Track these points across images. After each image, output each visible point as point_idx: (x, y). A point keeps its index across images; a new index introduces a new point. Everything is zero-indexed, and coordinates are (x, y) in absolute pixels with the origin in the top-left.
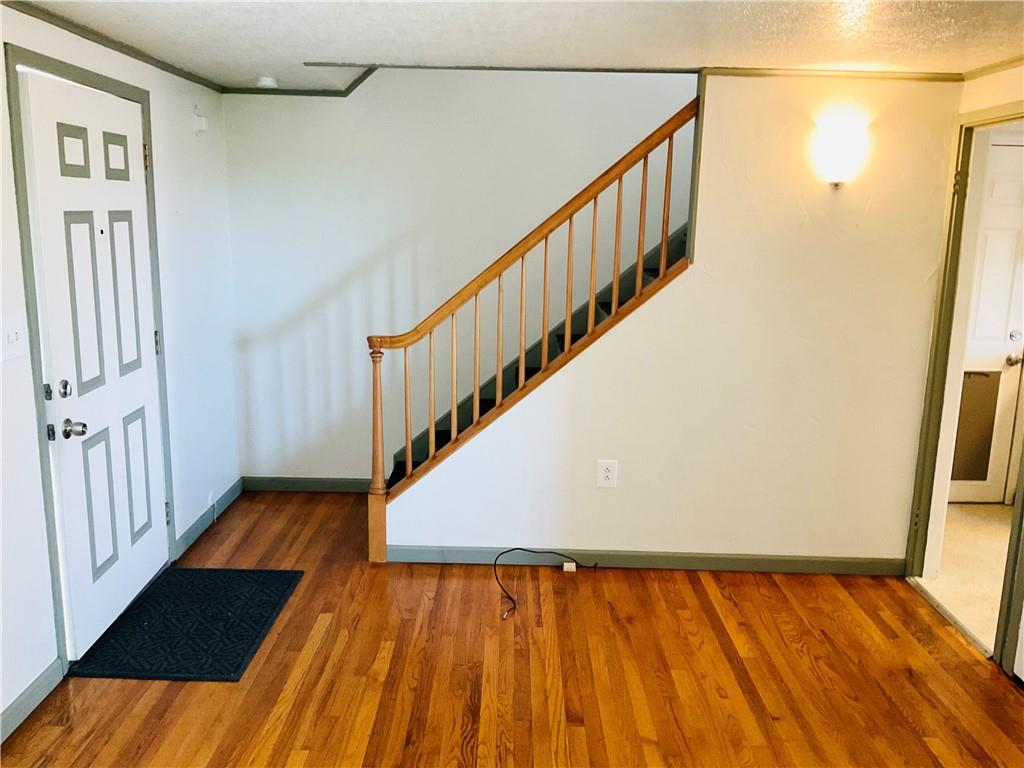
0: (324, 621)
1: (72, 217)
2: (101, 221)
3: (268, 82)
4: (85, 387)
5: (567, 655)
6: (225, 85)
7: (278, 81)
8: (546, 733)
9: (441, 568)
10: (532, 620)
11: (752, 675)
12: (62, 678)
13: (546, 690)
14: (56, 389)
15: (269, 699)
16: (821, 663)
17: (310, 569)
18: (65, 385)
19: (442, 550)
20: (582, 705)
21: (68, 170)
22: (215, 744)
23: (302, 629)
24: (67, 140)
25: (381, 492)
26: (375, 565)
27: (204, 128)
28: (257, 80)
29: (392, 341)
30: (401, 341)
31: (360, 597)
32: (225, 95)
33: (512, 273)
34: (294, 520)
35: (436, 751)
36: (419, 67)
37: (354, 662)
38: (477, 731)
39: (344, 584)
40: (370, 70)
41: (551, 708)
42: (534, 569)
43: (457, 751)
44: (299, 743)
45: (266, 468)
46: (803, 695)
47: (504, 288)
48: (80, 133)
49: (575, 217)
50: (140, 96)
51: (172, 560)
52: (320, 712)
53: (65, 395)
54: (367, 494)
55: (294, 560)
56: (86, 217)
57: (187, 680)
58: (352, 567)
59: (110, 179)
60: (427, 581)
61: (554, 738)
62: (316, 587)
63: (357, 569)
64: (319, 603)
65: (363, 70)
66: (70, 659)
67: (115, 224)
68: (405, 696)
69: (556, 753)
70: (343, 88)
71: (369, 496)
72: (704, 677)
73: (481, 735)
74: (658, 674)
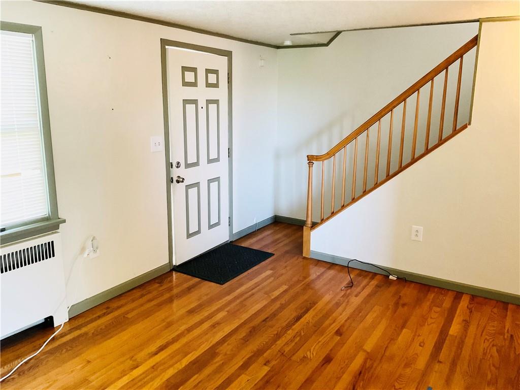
0: (269, 272)
1: (186, 102)
2: (202, 103)
3: (288, 43)
4: (188, 166)
5: (359, 310)
6: (278, 45)
7: (292, 42)
8: (322, 333)
9: (331, 265)
10: (355, 293)
11: (446, 341)
12: (169, 270)
13: (336, 319)
14: (174, 165)
15: (228, 293)
16: (495, 348)
17: (277, 254)
18: (178, 163)
19: (333, 257)
20: (347, 330)
21: (185, 84)
22: (199, 302)
23: (258, 273)
24: (186, 73)
25: (310, 226)
26: (304, 258)
27: (263, 65)
28: (283, 43)
29: (317, 158)
30: (320, 158)
31: (288, 268)
32: (279, 50)
33: (374, 128)
34: (285, 236)
35: (272, 327)
36: (355, 30)
37: (268, 289)
38: (294, 325)
39: (286, 262)
40: (338, 33)
41: (332, 326)
42: (375, 274)
43: (280, 329)
44: (226, 309)
45: (285, 212)
46: (467, 357)
47: (370, 135)
48: (194, 70)
49: (408, 100)
50: (228, 54)
51: (231, 240)
52: (242, 302)
53: (178, 167)
54: (304, 225)
55: (274, 250)
56: (195, 102)
57: (206, 280)
58: (294, 256)
59: (209, 87)
60: (321, 268)
61: (323, 337)
62: (275, 260)
63: (296, 258)
64: (271, 266)
65: (335, 33)
66: (174, 264)
67: (209, 105)
68: (277, 305)
69: (319, 342)
70: (326, 43)
71: (304, 227)
72: (419, 336)
73: (294, 327)
74: (397, 329)
